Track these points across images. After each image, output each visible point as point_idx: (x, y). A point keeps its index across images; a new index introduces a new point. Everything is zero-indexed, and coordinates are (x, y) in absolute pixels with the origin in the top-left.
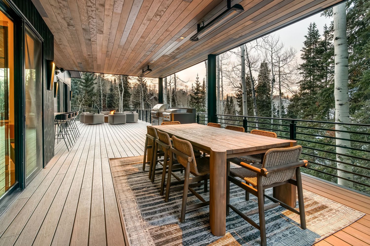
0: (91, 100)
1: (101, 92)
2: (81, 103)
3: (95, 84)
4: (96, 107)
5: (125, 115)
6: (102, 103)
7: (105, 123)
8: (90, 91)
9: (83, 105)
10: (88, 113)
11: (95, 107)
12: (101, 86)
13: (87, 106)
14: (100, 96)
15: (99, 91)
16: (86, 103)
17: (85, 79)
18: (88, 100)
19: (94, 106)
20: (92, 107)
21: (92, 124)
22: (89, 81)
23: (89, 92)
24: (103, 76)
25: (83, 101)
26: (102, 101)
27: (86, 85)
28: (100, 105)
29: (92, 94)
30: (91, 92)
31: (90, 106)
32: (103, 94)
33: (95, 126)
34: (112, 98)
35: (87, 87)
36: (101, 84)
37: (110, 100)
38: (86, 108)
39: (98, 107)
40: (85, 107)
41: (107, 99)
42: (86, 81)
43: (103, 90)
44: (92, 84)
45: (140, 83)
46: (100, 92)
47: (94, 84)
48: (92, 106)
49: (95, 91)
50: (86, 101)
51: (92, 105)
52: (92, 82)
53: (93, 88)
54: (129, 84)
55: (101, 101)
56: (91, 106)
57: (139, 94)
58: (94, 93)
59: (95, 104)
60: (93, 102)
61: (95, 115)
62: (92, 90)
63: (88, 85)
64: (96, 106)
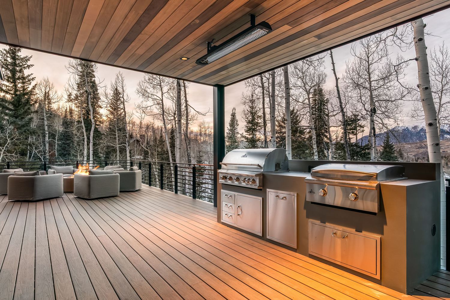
0: (25, 144)
1: (46, 128)
2: (3, 149)
3: (34, 112)
4: (36, 156)
5: (117, 176)
6: (47, 149)
7: (64, 196)
8: (23, 126)
9: (9, 151)
10: (20, 171)
11: (33, 156)
12: (45, 119)
13: (16, 154)
14: (44, 136)
15: (41, 127)
16: (15, 149)
17: (14, 101)
18: (20, 143)
19: (31, 154)
20: (28, 156)
21: (31, 199)
22: (21, 106)
23: (21, 127)
24: (48, 102)
25: (8, 145)
26: (47, 145)
27: (14, 114)
28: (45, 153)
29: (28, 130)
30: (25, 128)
31: (23, 153)
32: (49, 133)
33: (40, 205)
34: (68, 140)
35: (16, 118)
36: (45, 114)
37: (64, 143)
38: (15, 158)
39: (41, 155)
40: (13, 156)
41: (56, 142)
42: (15, 106)
43: (49, 126)
44: (27, 112)
45: (114, 118)
46: (44, 130)
47: (32, 112)
48: (28, 154)
49: (33, 125)
50: (15, 145)
51: (29, 152)
52: (29, 109)
53: (31, 119)
54: (99, 117)
55: (45, 145)
56: (26, 155)
57: (115, 135)
58: (32, 129)
59: (34, 151)
60: (29, 147)
61: (40, 178)
62: (28, 123)
63: (20, 115)
64: (35, 154)
